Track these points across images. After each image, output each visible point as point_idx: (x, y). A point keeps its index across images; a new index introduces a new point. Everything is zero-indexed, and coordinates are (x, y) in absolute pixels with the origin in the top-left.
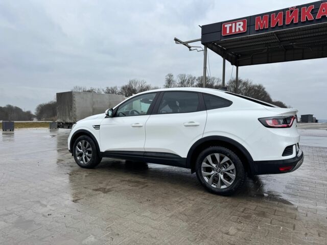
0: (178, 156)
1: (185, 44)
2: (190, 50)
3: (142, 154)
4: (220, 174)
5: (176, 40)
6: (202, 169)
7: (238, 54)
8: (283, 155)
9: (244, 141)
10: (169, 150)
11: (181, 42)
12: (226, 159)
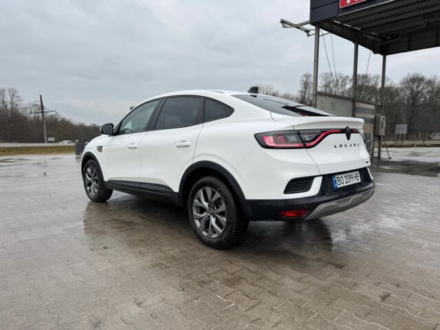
0: (171, 189)
1: (298, 27)
2: (309, 35)
3: (137, 185)
4: (212, 217)
5: (283, 22)
6: (194, 208)
7: (386, 36)
8: (286, 192)
9: (235, 170)
10: (162, 181)
11: (292, 25)
12: (217, 195)
